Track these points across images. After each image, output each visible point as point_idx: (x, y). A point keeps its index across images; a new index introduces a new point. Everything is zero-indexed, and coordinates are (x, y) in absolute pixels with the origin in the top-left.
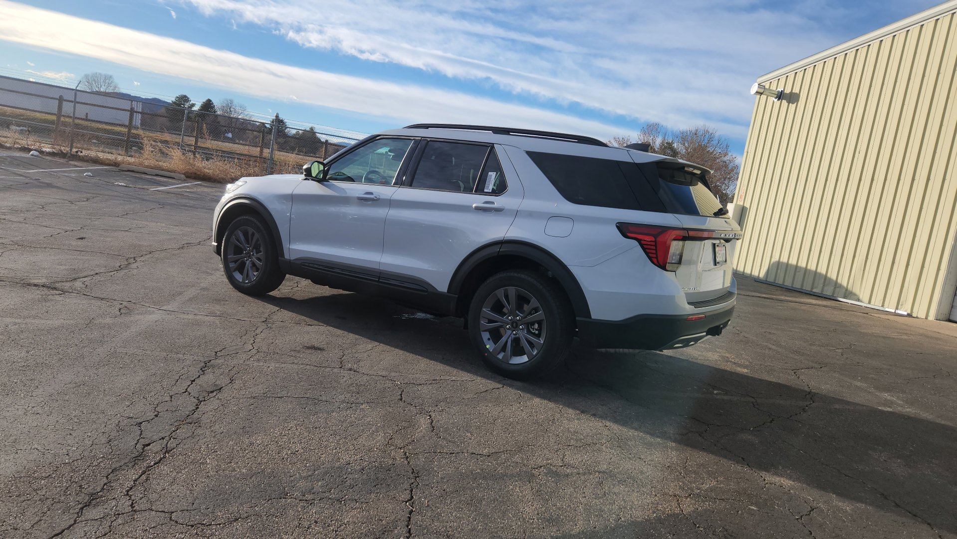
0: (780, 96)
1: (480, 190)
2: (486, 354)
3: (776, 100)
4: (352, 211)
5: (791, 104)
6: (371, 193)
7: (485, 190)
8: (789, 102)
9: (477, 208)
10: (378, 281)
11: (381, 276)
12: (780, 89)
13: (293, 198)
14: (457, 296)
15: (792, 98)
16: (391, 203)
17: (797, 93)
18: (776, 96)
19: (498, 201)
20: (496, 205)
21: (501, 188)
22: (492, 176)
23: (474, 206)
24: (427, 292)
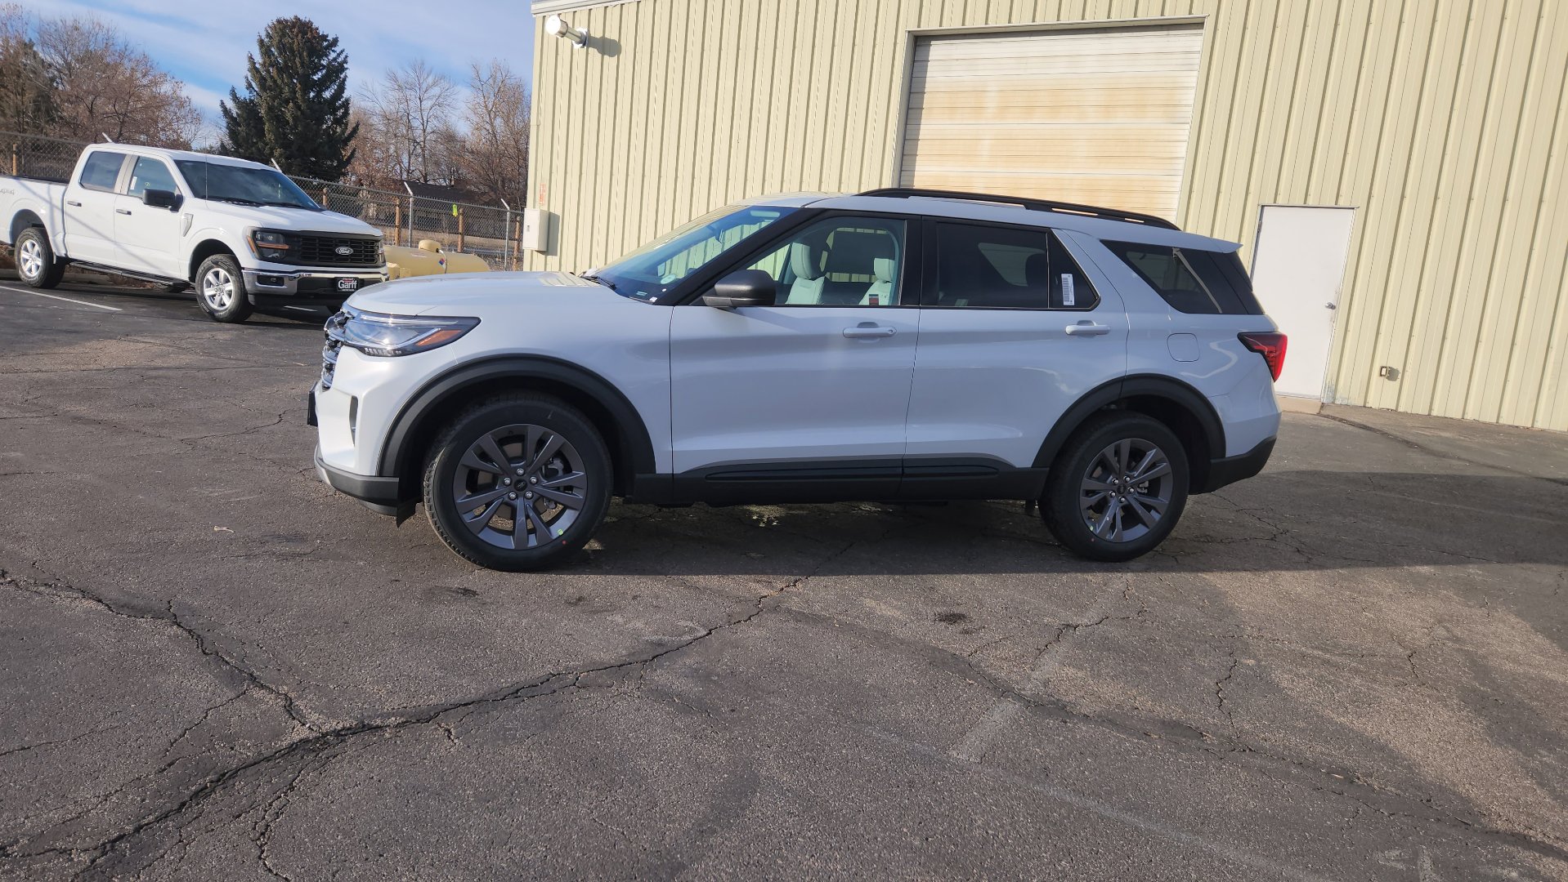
0: (586, 41)
1: (1057, 305)
2: (1093, 540)
3: (577, 47)
4: (835, 359)
5: (606, 57)
6: (872, 324)
7: (1065, 303)
8: (603, 52)
9: (1073, 334)
10: (903, 475)
11: (905, 465)
12: (584, 31)
13: (671, 348)
14: (1048, 469)
15: (608, 47)
16: (918, 338)
17: (614, 41)
18: (578, 40)
19: (1097, 319)
20: (1095, 326)
21: (1087, 299)
22: (1068, 279)
23: (1069, 329)
24: (996, 473)
